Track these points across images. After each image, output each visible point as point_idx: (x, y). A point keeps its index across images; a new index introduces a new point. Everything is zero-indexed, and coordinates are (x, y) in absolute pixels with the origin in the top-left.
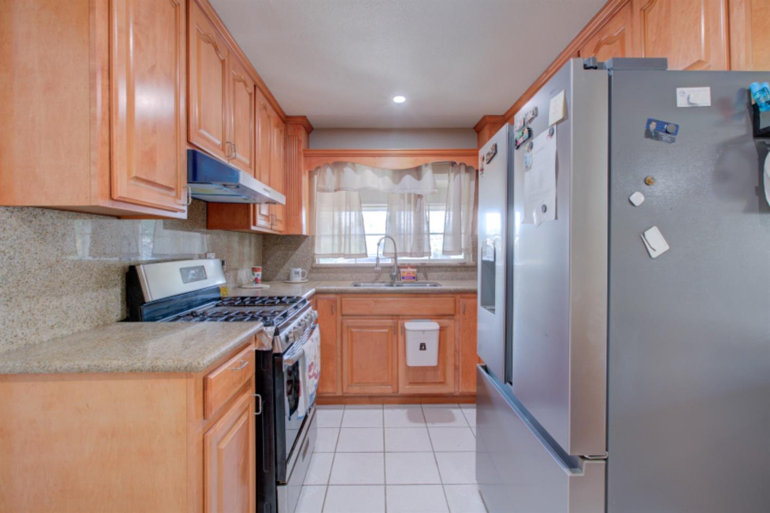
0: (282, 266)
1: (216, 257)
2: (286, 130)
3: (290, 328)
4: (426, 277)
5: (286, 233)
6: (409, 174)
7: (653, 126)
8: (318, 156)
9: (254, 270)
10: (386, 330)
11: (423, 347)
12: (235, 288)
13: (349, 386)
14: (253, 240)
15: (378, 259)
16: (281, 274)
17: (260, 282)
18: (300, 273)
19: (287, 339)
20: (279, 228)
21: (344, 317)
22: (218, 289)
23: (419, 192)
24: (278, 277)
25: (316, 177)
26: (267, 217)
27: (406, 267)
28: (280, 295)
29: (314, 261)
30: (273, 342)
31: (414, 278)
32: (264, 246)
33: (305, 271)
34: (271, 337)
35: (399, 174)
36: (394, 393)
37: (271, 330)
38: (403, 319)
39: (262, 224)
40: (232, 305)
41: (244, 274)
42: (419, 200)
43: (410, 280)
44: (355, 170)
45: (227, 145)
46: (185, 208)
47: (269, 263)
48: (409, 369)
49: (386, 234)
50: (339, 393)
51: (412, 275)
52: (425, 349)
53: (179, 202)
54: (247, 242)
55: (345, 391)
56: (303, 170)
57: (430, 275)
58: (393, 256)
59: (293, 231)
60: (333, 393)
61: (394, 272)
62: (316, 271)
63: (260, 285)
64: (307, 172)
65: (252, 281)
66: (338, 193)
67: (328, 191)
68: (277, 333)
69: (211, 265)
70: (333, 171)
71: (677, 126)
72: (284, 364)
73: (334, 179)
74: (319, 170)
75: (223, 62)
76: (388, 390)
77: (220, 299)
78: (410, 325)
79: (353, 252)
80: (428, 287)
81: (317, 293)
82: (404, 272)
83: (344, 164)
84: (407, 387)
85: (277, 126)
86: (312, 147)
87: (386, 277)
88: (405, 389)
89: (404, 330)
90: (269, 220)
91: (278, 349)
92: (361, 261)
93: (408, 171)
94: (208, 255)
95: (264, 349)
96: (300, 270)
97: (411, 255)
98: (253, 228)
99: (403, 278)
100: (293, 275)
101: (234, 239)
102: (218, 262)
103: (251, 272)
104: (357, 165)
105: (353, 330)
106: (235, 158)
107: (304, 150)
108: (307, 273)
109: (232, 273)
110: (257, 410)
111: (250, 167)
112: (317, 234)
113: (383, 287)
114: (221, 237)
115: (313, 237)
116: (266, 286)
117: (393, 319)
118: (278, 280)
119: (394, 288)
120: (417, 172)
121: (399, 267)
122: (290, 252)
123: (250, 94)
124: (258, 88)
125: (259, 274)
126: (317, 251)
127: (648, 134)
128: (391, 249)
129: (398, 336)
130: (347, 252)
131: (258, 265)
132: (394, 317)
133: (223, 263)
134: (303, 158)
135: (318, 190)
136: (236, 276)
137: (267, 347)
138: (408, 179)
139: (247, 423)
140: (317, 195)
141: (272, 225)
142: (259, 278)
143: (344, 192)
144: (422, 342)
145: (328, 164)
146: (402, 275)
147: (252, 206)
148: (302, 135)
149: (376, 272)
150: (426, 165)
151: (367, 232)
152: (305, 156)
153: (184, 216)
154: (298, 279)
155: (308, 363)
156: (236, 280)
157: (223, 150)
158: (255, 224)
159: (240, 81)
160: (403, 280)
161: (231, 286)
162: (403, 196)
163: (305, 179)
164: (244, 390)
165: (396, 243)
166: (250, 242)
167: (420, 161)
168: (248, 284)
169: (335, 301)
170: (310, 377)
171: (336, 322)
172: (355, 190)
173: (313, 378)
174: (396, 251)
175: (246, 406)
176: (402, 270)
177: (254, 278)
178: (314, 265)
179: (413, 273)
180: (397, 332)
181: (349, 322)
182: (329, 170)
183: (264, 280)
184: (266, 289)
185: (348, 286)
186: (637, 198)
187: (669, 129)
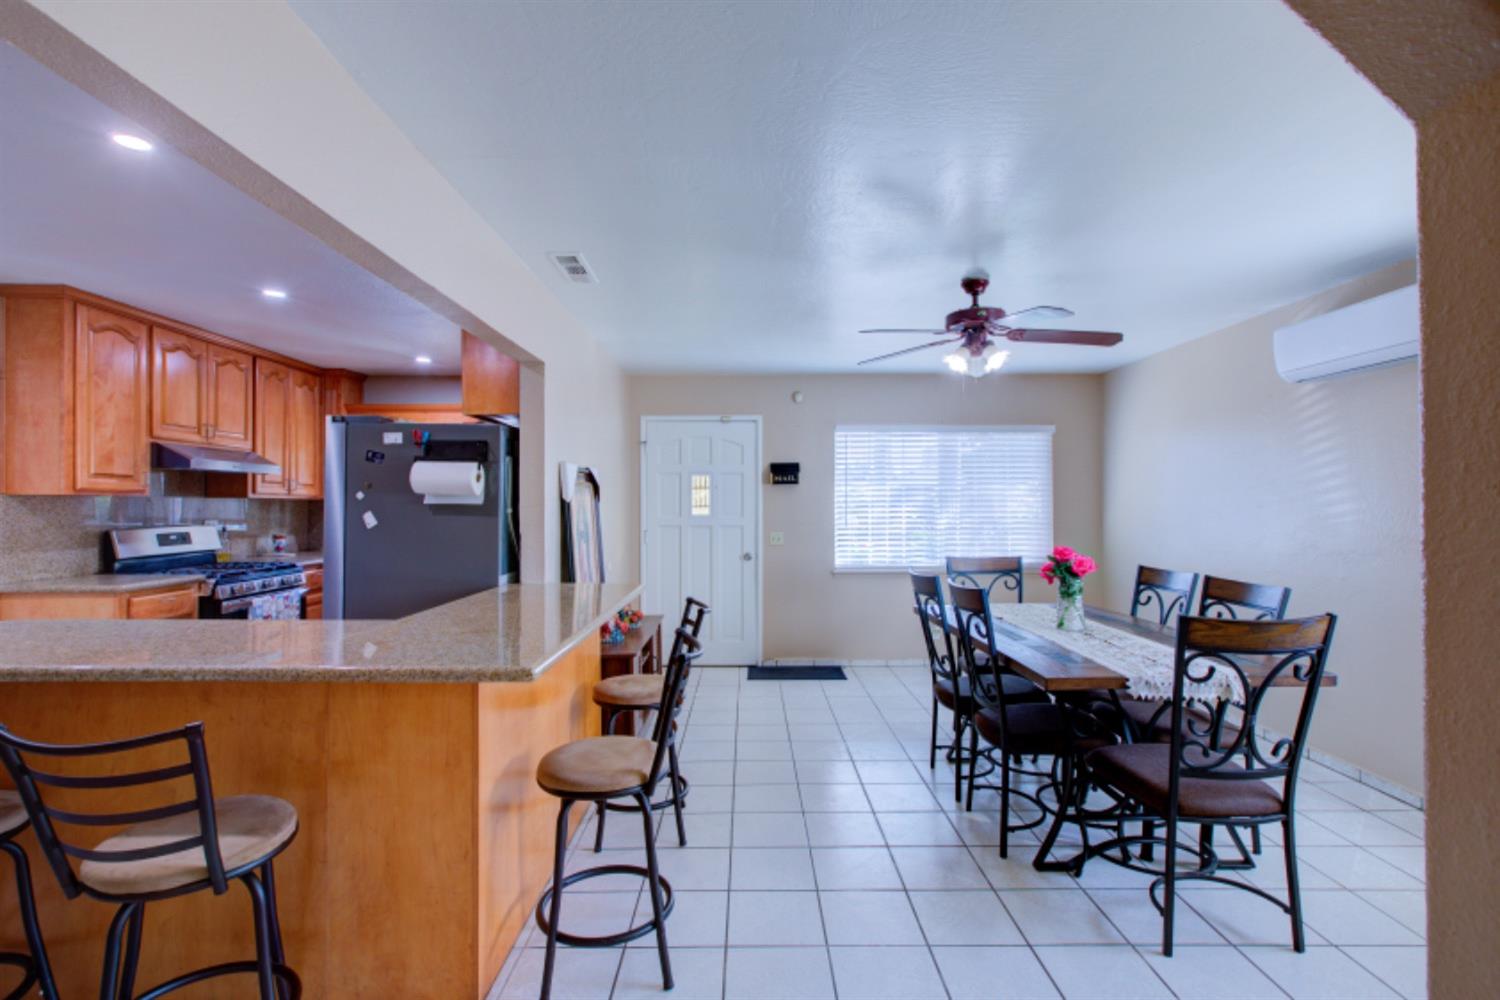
7: (370, 455)
30: (213, 591)
37: (212, 581)
39: (268, 492)
45: (204, 427)
71: (383, 456)
95: (206, 596)
98: (252, 496)
103: (272, 539)
127: (368, 459)
137: (208, 594)
157: (198, 432)
158: (254, 491)
186: (360, 495)
187: (379, 456)
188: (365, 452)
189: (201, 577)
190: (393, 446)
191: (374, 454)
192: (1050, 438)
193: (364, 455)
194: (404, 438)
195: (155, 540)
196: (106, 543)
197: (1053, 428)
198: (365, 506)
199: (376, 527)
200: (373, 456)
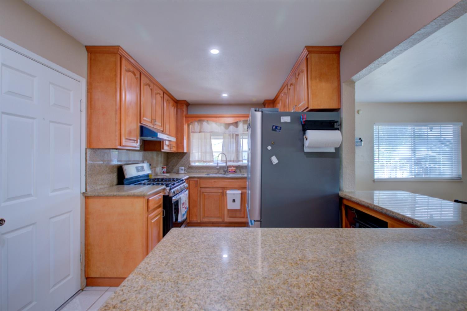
0: (175, 166)
1: (147, 163)
2: (177, 106)
3: (176, 188)
4: (240, 171)
5: (177, 152)
6: (232, 125)
7: (274, 127)
8: (191, 117)
9: (163, 168)
10: (219, 194)
11: (234, 201)
12: (154, 175)
13: (203, 218)
14: (163, 155)
15: (218, 163)
16: (175, 169)
17: (165, 173)
18: (183, 169)
19: (174, 192)
20: (174, 150)
21: (201, 188)
22: (148, 175)
23: (237, 133)
24: (174, 171)
25: (191, 126)
26: (168, 146)
27: (231, 167)
28: (173, 178)
29: (190, 164)
30: (169, 193)
31: (234, 172)
32: (167, 157)
33: (186, 168)
34: (168, 191)
35: (228, 125)
36: (222, 221)
37: (168, 188)
38: (227, 189)
39: (166, 149)
40: (154, 181)
41: (159, 170)
42: (237, 137)
43: (232, 173)
44: (208, 124)
45: (153, 120)
46: (139, 146)
47: (169, 165)
48: (229, 210)
49: (222, 152)
50: (199, 221)
51: (234, 171)
52: (235, 202)
53: (137, 144)
54: (160, 156)
55: (201, 220)
56: (184, 124)
57: (242, 170)
58: (225, 162)
59: (180, 151)
60: (196, 221)
61: (226, 169)
62: (191, 168)
63: (165, 174)
64: (187, 124)
65: (162, 172)
66: (200, 133)
67: (196, 132)
68: (170, 189)
69: (146, 165)
70: (198, 123)
71: (281, 128)
72: (173, 201)
73: (199, 127)
74: (192, 123)
75: (151, 90)
76: (220, 220)
77: (149, 179)
78: (228, 192)
79: (207, 160)
80: (240, 176)
81: (189, 178)
82: (230, 169)
83: (203, 121)
84: (228, 219)
85: (173, 106)
86: (189, 113)
87: (222, 171)
88: (227, 219)
89: (226, 194)
90: (169, 147)
91: (171, 195)
92: (211, 164)
93: (232, 124)
94: (145, 162)
95: (166, 195)
96: (183, 168)
97: (233, 161)
98: (162, 150)
99: (230, 172)
100: (180, 170)
101: (155, 154)
102: (148, 164)
103: (161, 169)
104: (209, 121)
105: (206, 194)
106: (156, 125)
107: (185, 115)
108: (186, 169)
109: (153, 169)
110: (163, 215)
111: (162, 126)
112: (191, 152)
113: (220, 176)
114: (149, 154)
115: (189, 153)
116: (168, 175)
117: (222, 189)
118: (173, 172)
119: (225, 176)
120: (236, 124)
121: (228, 167)
122: (179, 160)
123: (162, 97)
124: (165, 92)
125: (165, 170)
126: (191, 159)
127: (273, 130)
128: (224, 159)
129: (224, 197)
130: (205, 160)
131: (164, 165)
132: (223, 189)
133: (150, 165)
134: (184, 118)
135: (192, 132)
136: (155, 170)
137: (167, 194)
138: (232, 127)
139: (160, 218)
140: (191, 134)
141: (170, 149)
142: (165, 171)
143: (203, 133)
144: (234, 199)
145: (196, 121)
146: (229, 170)
147: (162, 142)
148: (185, 108)
149: (217, 169)
150: (240, 121)
151: (213, 151)
152: (186, 117)
153: (139, 149)
154: (183, 172)
155: (182, 202)
156: (155, 172)
157: (151, 122)
158: (163, 149)
159: (157, 94)
160: (229, 173)
161: (153, 174)
162: (230, 135)
163: (186, 127)
164: (159, 207)
165: (227, 156)
166: (161, 156)
167: (237, 119)
168: (161, 174)
169: (197, 181)
170: (183, 208)
171: (198, 190)
172: (208, 132)
173: (184, 208)
174: (226, 159)
175: (159, 212)
176: (229, 168)
177: (163, 171)
178: (190, 166)
179: (234, 169)
180: (224, 195)
181: (203, 190)
182: (196, 123)
183: (167, 172)
184: (168, 176)
185: (204, 175)
186: (269, 148)
187: (279, 128)
188: (272, 126)
189: (164, 187)
190: (286, 123)
191: (276, 127)
192: (460, 127)
193: (271, 128)
194: (291, 119)
195: (135, 169)
196: (120, 171)
197: (461, 124)
198: (272, 153)
199: (277, 163)
200: (275, 128)
